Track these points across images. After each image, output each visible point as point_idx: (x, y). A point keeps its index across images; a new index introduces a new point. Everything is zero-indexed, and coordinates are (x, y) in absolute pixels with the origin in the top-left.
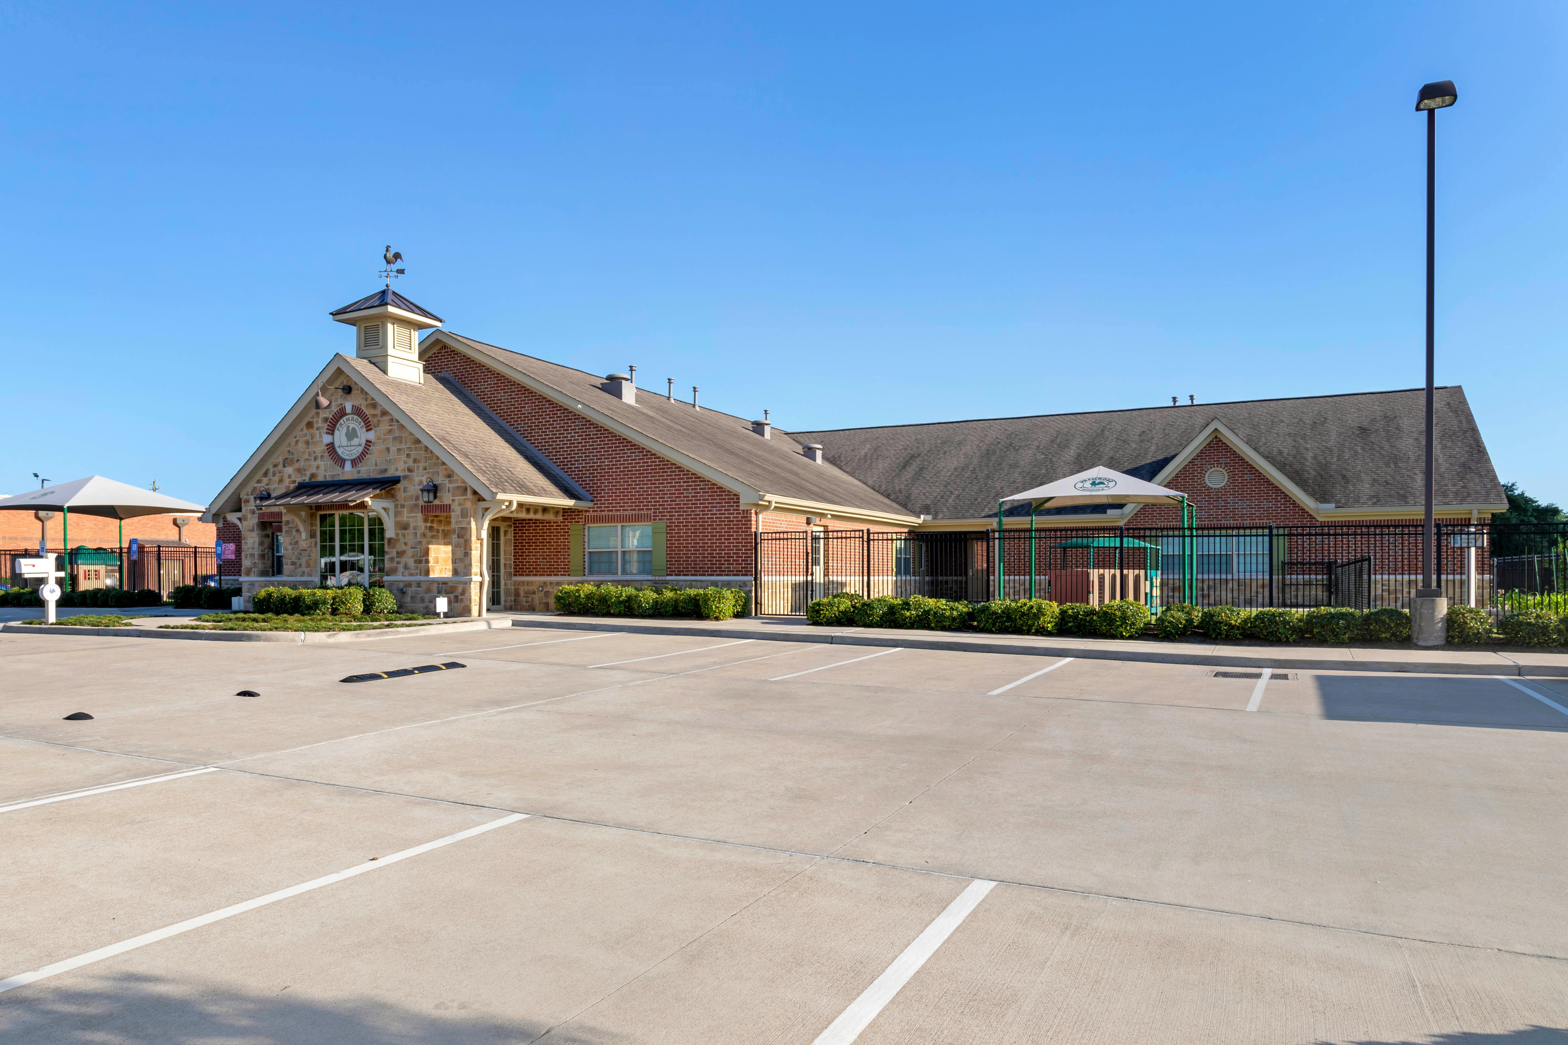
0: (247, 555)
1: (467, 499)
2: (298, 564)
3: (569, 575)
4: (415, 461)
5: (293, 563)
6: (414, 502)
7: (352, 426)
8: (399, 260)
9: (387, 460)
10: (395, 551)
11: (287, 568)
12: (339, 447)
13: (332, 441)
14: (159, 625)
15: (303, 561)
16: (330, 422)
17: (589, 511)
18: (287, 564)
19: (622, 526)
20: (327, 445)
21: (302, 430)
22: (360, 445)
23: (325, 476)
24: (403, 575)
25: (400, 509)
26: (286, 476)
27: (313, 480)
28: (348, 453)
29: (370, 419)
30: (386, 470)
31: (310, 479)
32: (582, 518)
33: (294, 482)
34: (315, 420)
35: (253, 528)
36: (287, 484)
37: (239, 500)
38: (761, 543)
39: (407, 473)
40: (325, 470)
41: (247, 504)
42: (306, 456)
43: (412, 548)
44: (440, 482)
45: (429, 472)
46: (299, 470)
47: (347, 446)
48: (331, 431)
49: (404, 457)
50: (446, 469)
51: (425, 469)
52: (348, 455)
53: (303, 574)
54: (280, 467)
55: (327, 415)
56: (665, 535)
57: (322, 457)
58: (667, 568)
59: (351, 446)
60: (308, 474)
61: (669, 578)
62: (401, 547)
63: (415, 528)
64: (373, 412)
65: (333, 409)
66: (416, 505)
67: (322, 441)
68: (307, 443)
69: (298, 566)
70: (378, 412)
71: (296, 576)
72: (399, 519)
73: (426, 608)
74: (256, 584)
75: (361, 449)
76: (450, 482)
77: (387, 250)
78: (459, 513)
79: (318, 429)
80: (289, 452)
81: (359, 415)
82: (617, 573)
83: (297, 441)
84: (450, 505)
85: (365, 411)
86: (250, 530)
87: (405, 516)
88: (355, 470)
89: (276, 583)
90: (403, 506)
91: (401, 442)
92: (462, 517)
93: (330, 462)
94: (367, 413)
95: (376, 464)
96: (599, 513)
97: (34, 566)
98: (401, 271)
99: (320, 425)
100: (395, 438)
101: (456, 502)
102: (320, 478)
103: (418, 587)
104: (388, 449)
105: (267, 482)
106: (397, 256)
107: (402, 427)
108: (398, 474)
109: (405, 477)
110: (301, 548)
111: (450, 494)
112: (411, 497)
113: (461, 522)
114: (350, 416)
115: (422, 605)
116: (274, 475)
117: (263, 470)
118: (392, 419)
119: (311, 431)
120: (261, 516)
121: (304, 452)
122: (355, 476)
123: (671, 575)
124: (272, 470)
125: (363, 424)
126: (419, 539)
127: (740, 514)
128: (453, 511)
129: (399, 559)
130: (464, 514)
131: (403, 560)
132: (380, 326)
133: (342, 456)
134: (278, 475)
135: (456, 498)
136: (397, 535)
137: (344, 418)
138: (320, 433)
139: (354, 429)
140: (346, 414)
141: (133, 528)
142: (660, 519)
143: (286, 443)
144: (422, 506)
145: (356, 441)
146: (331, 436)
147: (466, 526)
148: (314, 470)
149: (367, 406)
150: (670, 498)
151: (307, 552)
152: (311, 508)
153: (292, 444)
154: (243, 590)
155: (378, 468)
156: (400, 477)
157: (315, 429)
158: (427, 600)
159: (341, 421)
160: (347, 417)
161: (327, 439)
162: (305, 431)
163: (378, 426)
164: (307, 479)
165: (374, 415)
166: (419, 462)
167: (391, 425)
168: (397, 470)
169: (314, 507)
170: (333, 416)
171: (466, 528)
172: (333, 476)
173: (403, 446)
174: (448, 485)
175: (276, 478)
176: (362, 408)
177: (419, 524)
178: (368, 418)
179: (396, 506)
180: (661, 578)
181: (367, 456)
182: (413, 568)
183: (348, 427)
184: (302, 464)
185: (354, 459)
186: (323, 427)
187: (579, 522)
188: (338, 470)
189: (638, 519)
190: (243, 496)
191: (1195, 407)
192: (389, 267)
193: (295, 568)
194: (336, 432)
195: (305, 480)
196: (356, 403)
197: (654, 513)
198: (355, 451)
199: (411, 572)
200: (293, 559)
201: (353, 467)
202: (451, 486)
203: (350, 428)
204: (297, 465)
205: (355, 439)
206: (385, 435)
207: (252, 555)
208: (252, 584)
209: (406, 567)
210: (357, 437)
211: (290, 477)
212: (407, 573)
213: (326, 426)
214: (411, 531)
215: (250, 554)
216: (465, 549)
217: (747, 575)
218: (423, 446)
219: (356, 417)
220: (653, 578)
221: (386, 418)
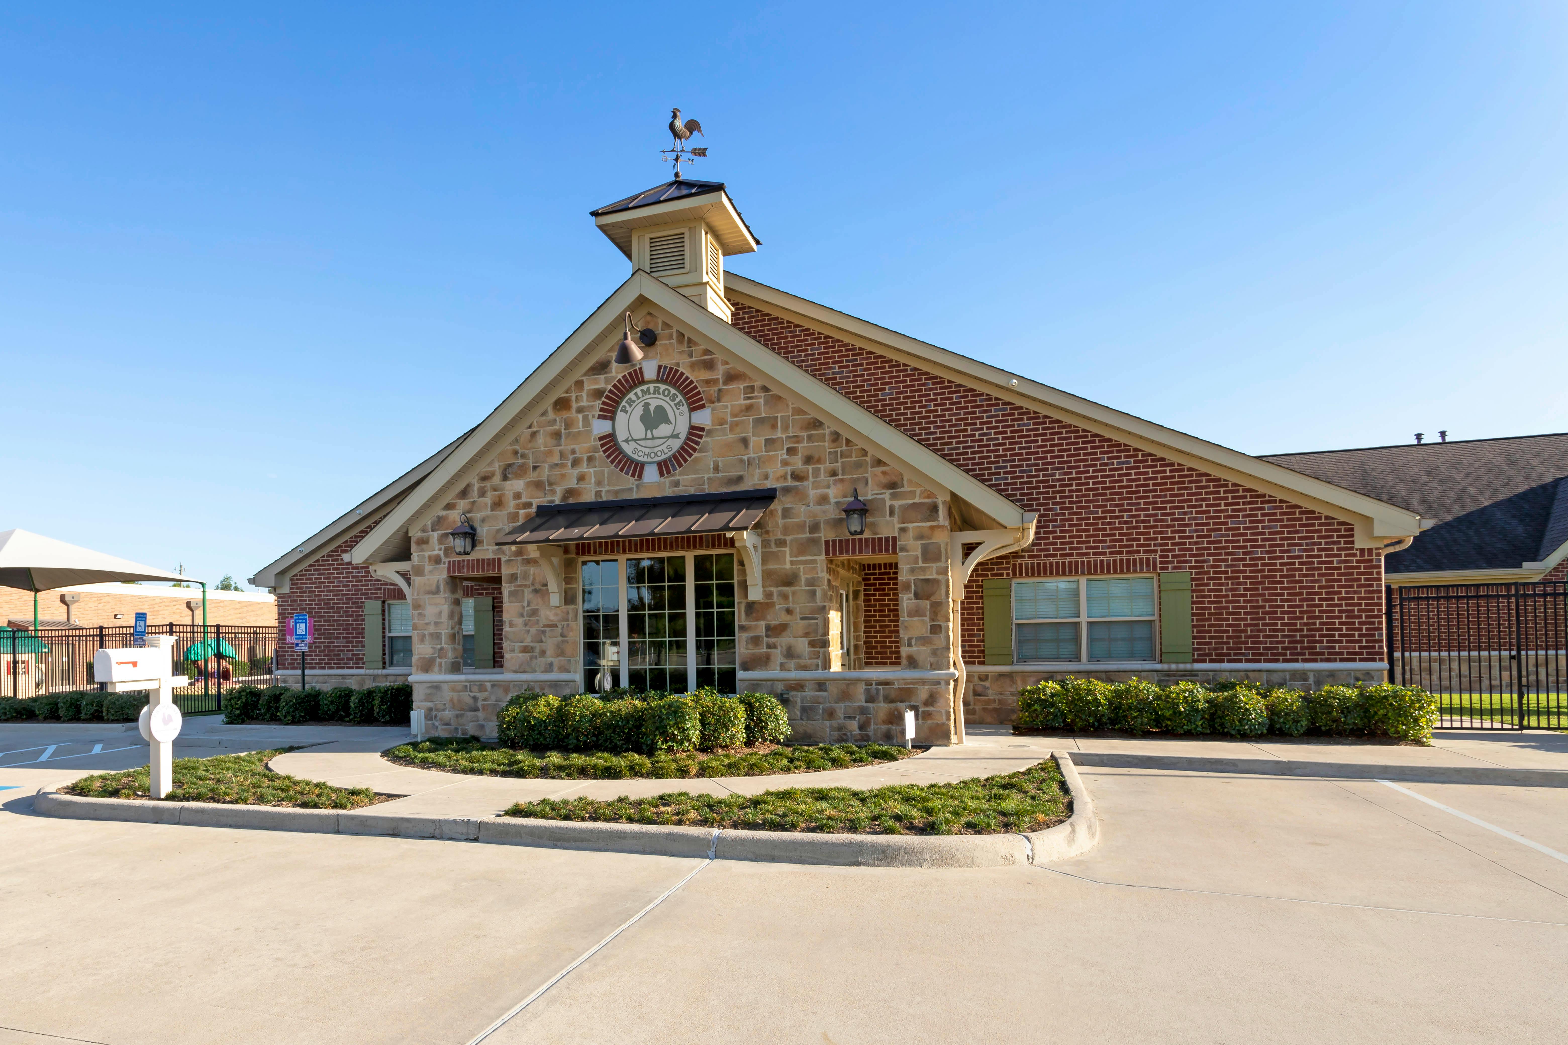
0: (424, 636)
1: (938, 527)
2: (537, 650)
3: (983, 663)
4: (808, 460)
5: (526, 650)
6: (808, 535)
7: (654, 403)
8: (695, 133)
9: (742, 461)
10: (762, 624)
11: (511, 657)
12: (627, 441)
13: (611, 431)
14: (508, 805)
15: (550, 645)
16: (607, 397)
17: (1023, 557)
18: (513, 651)
19: (1088, 581)
20: (601, 439)
21: (544, 414)
22: (676, 436)
23: (598, 494)
24: (783, 667)
25: (774, 549)
26: (509, 495)
27: (571, 501)
28: (647, 451)
29: (699, 389)
30: (740, 479)
31: (565, 497)
32: (1008, 569)
33: (528, 505)
34: (573, 396)
35: (438, 587)
36: (511, 510)
37: (407, 540)
38: (1401, 605)
39: (790, 483)
40: (599, 483)
41: (424, 546)
42: (556, 459)
43: (803, 619)
44: (870, 497)
45: (842, 480)
46: (538, 485)
47: (646, 439)
48: (609, 413)
49: (782, 454)
50: (884, 473)
51: (834, 474)
52: (648, 455)
53: (549, 668)
54: (497, 480)
55: (601, 385)
56: (1189, 594)
57: (590, 459)
58: (1194, 649)
59: (653, 438)
60: (559, 491)
61: (1197, 666)
62: (777, 617)
63: (811, 582)
64: (706, 375)
65: (614, 374)
66: (814, 541)
67: (589, 432)
68: (557, 435)
69: (537, 652)
70: (719, 373)
71: (535, 671)
72: (772, 566)
73: (840, 728)
74: (445, 687)
75: (676, 444)
76: (894, 496)
77: (675, 116)
78: (919, 553)
79: (580, 410)
80: (516, 453)
81: (673, 384)
82: (1079, 659)
83: (534, 434)
84: (894, 538)
85: (687, 374)
86: (430, 592)
87: (787, 562)
88: (667, 481)
89: (488, 685)
90: (781, 543)
91: (774, 427)
92: (926, 559)
93: (609, 469)
94: (692, 378)
95: (716, 469)
96: (1042, 560)
97: (135, 664)
98: (701, 152)
99: (584, 403)
100: (759, 422)
101: (911, 534)
102: (588, 496)
103: (820, 690)
104: (745, 442)
105: (468, 507)
106: (693, 126)
107: (776, 400)
108: (769, 484)
109: (787, 490)
110: (543, 621)
111: (895, 519)
112: (801, 527)
113: (923, 569)
114: (652, 387)
115: (828, 723)
116: (482, 493)
117: (461, 486)
118: (752, 387)
119: (565, 415)
120: (452, 566)
121: (550, 453)
122: (668, 492)
123: (1204, 661)
124: (476, 487)
125: (680, 398)
126: (819, 602)
127: (1355, 555)
128: (903, 549)
129: (773, 640)
130: (931, 554)
131: (783, 641)
132: (686, 236)
133: (635, 457)
134: (490, 494)
135: (910, 525)
136: (769, 595)
137: (638, 390)
138: (586, 418)
139: (659, 408)
140: (643, 382)
141: (12, 606)
142: (1175, 568)
143: (511, 437)
144: (827, 542)
145: (664, 430)
146: (609, 423)
147: (934, 576)
148: (572, 483)
149: (693, 366)
150: (1196, 531)
151: (559, 630)
152: (566, 550)
153: (522, 440)
154: (415, 696)
155: (720, 475)
156: (774, 490)
157: (574, 410)
158: (840, 714)
159: (631, 395)
160: (645, 387)
161: (601, 427)
162: (551, 415)
163: (719, 400)
164: (557, 500)
165: (708, 382)
166: (819, 461)
167: (749, 398)
168: (766, 477)
169: (573, 548)
170: (615, 386)
171: (936, 582)
172: (617, 492)
173: (779, 434)
174: (888, 503)
175: (488, 500)
176: (681, 370)
177: (820, 575)
178: (695, 387)
179: (765, 544)
180: (1182, 666)
181: (695, 455)
182: (806, 655)
183: (646, 406)
184: (545, 473)
185: (665, 461)
186: (592, 406)
187: (1002, 575)
188: (630, 482)
189: (1125, 567)
190: (415, 533)
191: (1448, 446)
192: (678, 145)
193: (532, 658)
194: (620, 416)
195: (553, 501)
196: (668, 362)
197: (1161, 557)
198: (664, 447)
199: (802, 662)
200: (528, 642)
201: (662, 475)
202: (897, 503)
203: (652, 408)
204: (533, 476)
205: (663, 427)
206: (736, 416)
207: (437, 636)
208: (436, 687)
209: (790, 654)
210: (667, 421)
211: (517, 496)
212: (792, 664)
213: (598, 404)
214: (802, 587)
215: (431, 635)
216: (933, 620)
217: (1374, 660)
218: (827, 432)
219: (663, 387)
220: (1165, 667)
221: (739, 386)
